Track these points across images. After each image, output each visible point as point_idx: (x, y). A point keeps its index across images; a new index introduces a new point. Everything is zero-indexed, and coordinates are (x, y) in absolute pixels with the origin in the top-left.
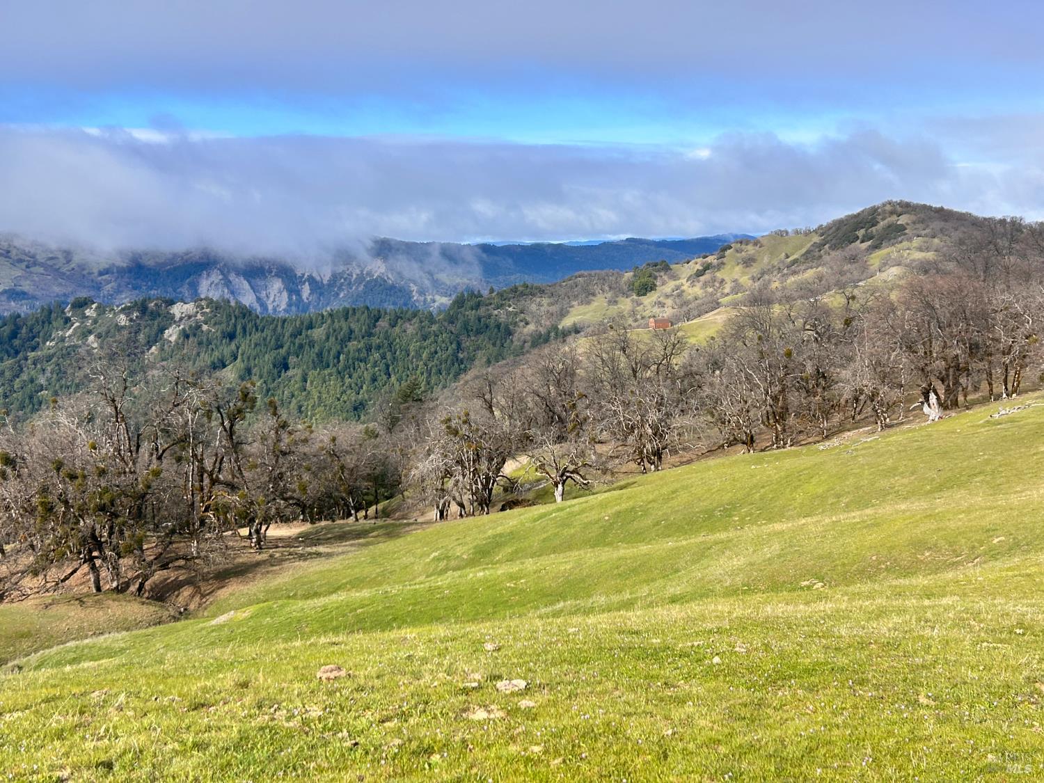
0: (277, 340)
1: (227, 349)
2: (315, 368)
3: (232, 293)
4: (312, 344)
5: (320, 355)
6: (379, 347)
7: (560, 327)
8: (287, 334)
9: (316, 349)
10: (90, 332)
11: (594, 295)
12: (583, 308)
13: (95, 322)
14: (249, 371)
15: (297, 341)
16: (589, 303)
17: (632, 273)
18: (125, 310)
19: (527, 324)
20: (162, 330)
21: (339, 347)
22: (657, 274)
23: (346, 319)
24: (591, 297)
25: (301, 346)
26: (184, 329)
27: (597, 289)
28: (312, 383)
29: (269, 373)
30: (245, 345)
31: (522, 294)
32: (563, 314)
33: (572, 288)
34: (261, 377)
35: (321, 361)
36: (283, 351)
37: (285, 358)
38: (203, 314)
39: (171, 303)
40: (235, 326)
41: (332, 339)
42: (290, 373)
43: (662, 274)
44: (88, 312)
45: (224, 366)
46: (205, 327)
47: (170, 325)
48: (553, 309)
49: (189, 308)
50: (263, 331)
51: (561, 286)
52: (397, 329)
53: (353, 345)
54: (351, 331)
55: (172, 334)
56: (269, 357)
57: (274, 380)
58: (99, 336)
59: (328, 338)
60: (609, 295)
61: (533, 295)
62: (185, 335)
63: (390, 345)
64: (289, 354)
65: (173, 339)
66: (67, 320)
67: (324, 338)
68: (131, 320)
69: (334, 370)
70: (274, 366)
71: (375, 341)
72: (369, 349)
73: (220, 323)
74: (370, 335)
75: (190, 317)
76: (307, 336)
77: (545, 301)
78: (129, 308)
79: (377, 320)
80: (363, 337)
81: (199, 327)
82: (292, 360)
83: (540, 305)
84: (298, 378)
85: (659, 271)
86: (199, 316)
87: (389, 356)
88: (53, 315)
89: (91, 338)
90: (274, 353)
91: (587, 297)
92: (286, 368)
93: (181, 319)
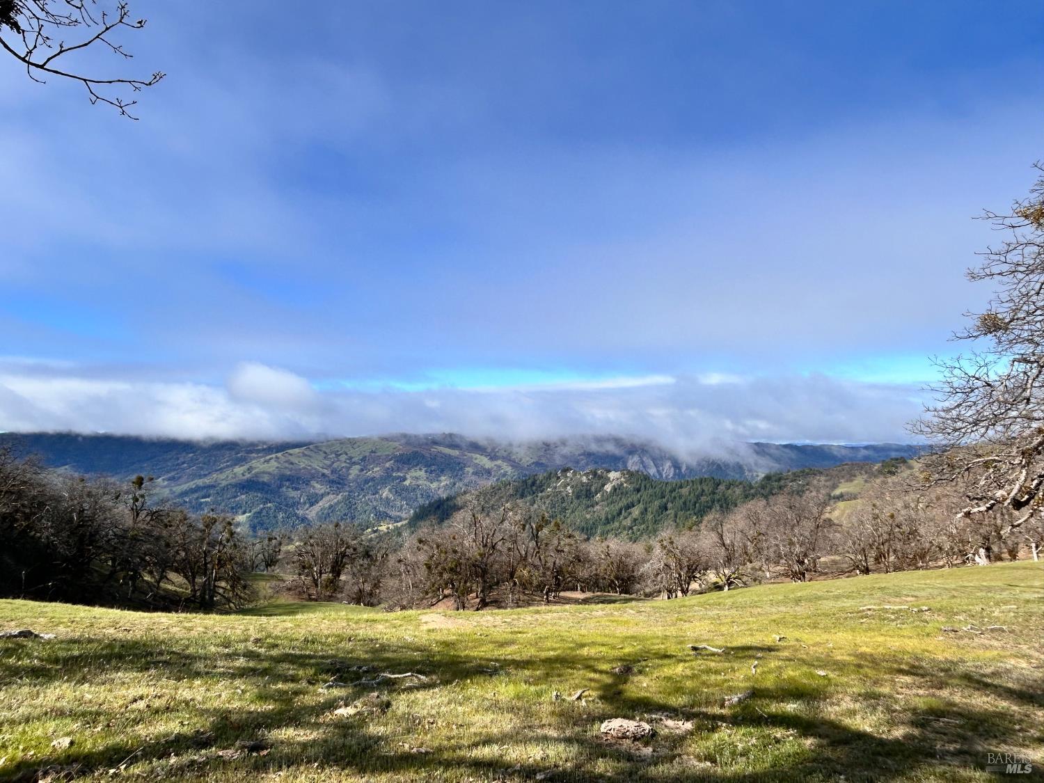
0: (662, 493)
1: (635, 497)
2: (681, 510)
3: (644, 467)
4: (680, 497)
5: (685, 503)
6: (719, 501)
7: (832, 495)
8: (667, 491)
9: (683, 500)
10: (568, 485)
11: (855, 476)
12: (849, 484)
13: (571, 479)
14: (646, 510)
15: (673, 495)
16: (852, 481)
17: (880, 464)
18: (586, 475)
19: (811, 492)
20: (603, 485)
21: (695, 499)
22: (898, 465)
23: (701, 483)
24: (853, 478)
25: (675, 498)
26: (614, 486)
27: (857, 473)
28: (680, 518)
29: (656, 511)
30: (645, 495)
31: (808, 474)
32: (834, 487)
33: (840, 471)
34: (652, 513)
35: (685, 507)
36: (664, 500)
37: (666, 504)
38: (625, 478)
39: (609, 471)
40: (641, 484)
41: (692, 495)
42: (668, 512)
43: (901, 465)
44: (568, 475)
45: (634, 506)
46: (625, 485)
47: (608, 483)
48: (828, 483)
49: (617, 474)
50: (655, 488)
51: (833, 470)
52: (730, 491)
53: (703, 499)
54: (703, 491)
55: (608, 488)
56: (657, 503)
57: (659, 516)
58: (572, 487)
59: (690, 494)
60: (865, 477)
61: (815, 475)
62: (615, 489)
63: (725, 499)
64: (668, 501)
65: (609, 490)
66: (558, 478)
67: (687, 494)
68: (588, 479)
69: (692, 512)
70: (660, 508)
71: (717, 497)
72: (713, 502)
73: (633, 483)
74: (714, 493)
75: (618, 479)
76: (678, 492)
77: (823, 478)
78: (588, 473)
79: (718, 485)
80: (710, 494)
81: (622, 484)
82: (670, 505)
83: (819, 481)
84: (672, 515)
85: (899, 463)
86: (622, 479)
87: (724, 505)
88: (552, 475)
89: (569, 488)
90: (660, 501)
91: (851, 478)
92: (666, 509)
93: (613, 480)
